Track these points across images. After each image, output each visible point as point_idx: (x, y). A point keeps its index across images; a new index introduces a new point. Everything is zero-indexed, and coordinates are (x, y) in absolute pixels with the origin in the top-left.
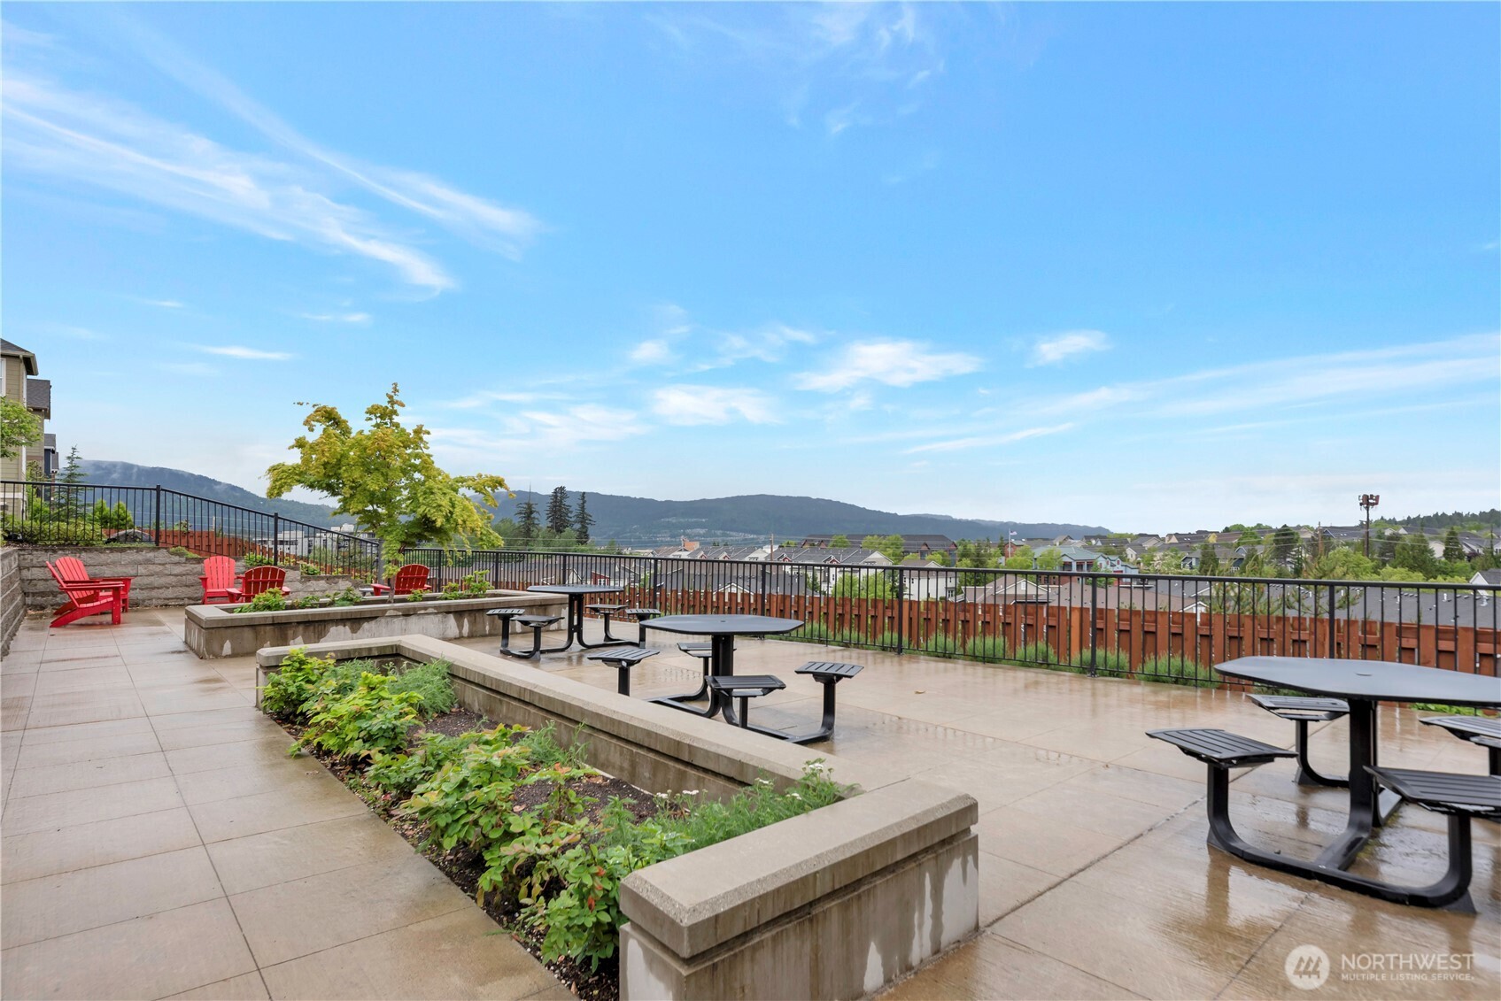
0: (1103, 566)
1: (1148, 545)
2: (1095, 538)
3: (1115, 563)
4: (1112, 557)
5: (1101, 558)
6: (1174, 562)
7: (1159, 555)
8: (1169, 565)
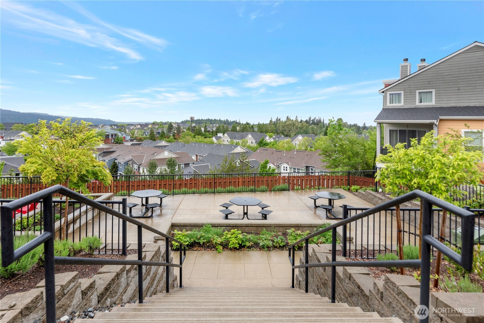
0: (120, 135)
1: (132, 128)
2: (114, 125)
3: (123, 134)
4: (122, 132)
5: (119, 133)
6: (141, 134)
7: (136, 131)
8: (140, 135)
